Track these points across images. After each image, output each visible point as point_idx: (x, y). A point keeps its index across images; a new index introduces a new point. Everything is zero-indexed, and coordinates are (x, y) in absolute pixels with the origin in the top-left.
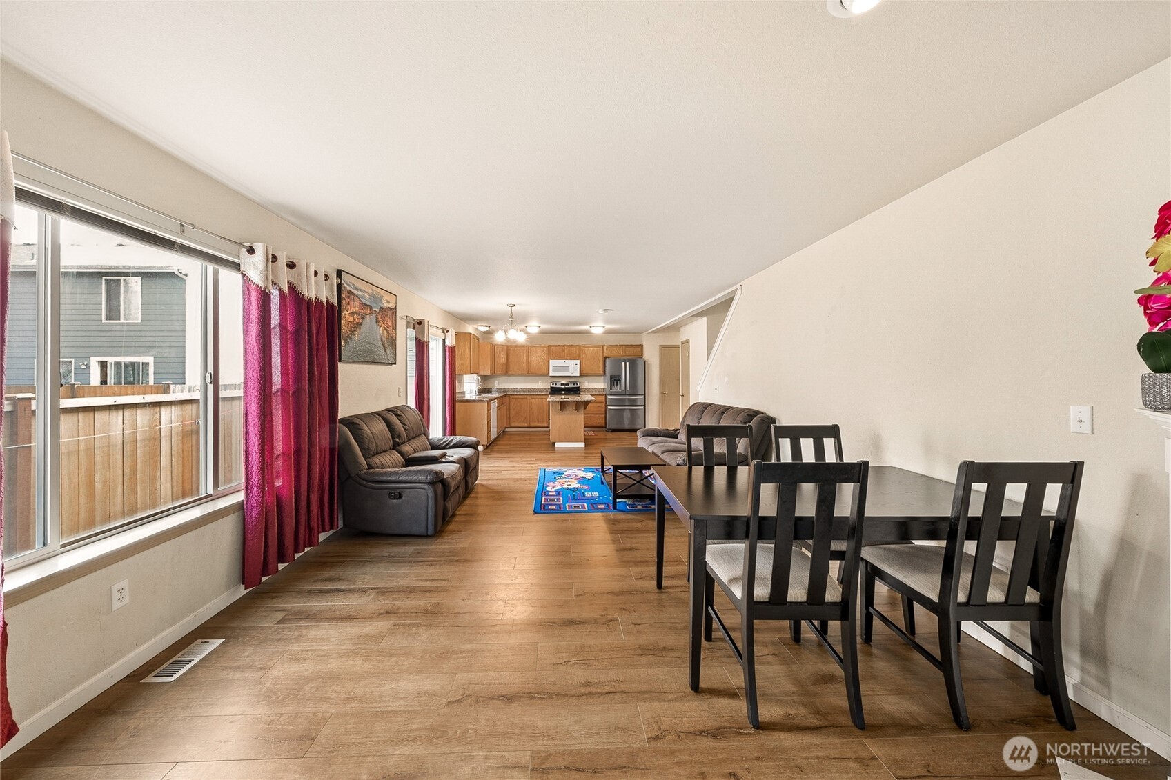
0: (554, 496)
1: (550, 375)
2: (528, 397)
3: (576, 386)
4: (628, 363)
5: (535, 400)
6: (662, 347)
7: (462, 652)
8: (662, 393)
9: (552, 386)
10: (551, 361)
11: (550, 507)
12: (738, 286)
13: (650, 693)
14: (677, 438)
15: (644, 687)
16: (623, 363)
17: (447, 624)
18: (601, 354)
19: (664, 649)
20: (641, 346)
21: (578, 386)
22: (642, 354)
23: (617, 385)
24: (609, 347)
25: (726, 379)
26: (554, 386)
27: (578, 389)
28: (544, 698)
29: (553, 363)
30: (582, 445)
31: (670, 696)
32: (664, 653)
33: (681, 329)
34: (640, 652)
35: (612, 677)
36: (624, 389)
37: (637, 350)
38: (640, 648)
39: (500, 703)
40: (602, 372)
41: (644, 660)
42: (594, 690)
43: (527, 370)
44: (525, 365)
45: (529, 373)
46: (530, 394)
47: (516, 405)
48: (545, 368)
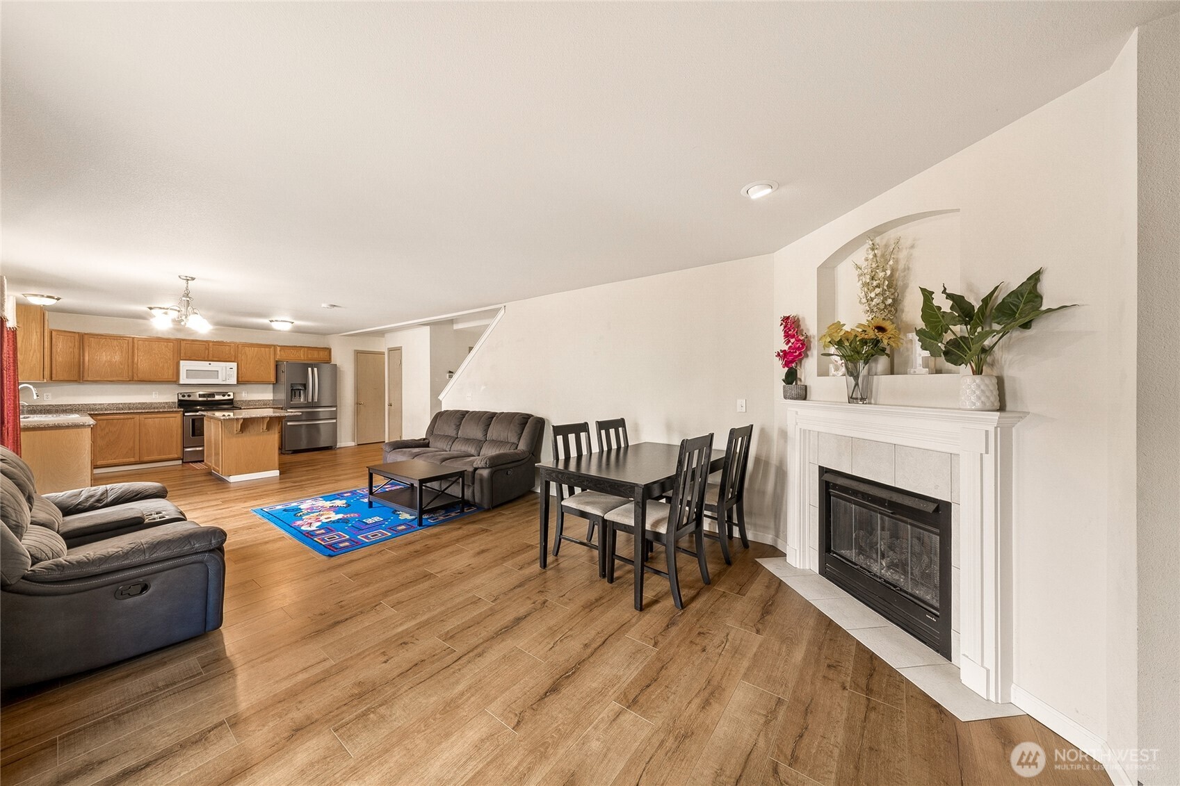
0: (323, 534)
1: (182, 382)
2: (137, 417)
3: (226, 397)
4: (315, 369)
5: (152, 421)
6: (358, 353)
7: (462, 694)
8: (358, 404)
9: (181, 398)
10: (182, 363)
11: (341, 545)
12: (502, 305)
13: (623, 627)
14: (429, 447)
15: (616, 626)
16: (310, 369)
17: (406, 688)
18: (272, 357)
19: (597, 600)
20: (329, 350)
21: (231, 397)
22: (330, 359)
23: (300, 396)
24: (283, 347)
25: (483, 388)
26: (186, 398)
27: (231, 402)
28: (574, 672)
29: (185, 366)
30: (276, 473)
31: (634, 620)
32: (600, 603)
33: (386, 335)
34: (587, 610)
35: (593, 633)
36: (310, 400)
37: (323, 355)
38: (584, 607)
39: (551, 697)
40: (273, 379)
41: (596, 612)
42: (595, 646)
43: (130, 374)
44: (126, 367)
45: (136, 378)
46: (142, 412)
47: (107, 430)
48: (171, 372)
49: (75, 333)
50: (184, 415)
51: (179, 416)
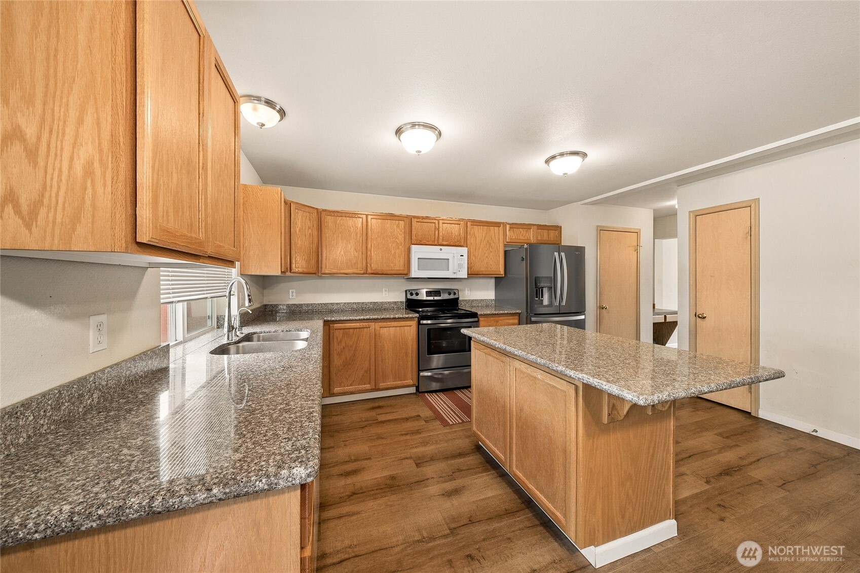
1: (413, 274)
2: (372, 325)
3: (451, 297)
4: (563, 256)
5: (387, 332)
6: (601, 230)
8: (600, 308)
9: (409, 297)
10: (414, 248)
16: (556, 255)
18: (503, 239)
20: (558, 229)
21: (456, 296)
22: (561, 241)
23: (543, 296)
24: (513, 225)
26: (414, 297)
27: (455, 303)
29: (418, 252)
36: (557, 303)
37: (553, 235)
40: (501, 271)
43: (364, 264)
44: (360, 253)
45: (369, 271)
46: (377, 319)
47: (343, 344)
48: (402, 262)
49: (314, 208)
50: (419, 324)
51: (414, 324)
